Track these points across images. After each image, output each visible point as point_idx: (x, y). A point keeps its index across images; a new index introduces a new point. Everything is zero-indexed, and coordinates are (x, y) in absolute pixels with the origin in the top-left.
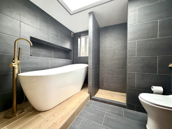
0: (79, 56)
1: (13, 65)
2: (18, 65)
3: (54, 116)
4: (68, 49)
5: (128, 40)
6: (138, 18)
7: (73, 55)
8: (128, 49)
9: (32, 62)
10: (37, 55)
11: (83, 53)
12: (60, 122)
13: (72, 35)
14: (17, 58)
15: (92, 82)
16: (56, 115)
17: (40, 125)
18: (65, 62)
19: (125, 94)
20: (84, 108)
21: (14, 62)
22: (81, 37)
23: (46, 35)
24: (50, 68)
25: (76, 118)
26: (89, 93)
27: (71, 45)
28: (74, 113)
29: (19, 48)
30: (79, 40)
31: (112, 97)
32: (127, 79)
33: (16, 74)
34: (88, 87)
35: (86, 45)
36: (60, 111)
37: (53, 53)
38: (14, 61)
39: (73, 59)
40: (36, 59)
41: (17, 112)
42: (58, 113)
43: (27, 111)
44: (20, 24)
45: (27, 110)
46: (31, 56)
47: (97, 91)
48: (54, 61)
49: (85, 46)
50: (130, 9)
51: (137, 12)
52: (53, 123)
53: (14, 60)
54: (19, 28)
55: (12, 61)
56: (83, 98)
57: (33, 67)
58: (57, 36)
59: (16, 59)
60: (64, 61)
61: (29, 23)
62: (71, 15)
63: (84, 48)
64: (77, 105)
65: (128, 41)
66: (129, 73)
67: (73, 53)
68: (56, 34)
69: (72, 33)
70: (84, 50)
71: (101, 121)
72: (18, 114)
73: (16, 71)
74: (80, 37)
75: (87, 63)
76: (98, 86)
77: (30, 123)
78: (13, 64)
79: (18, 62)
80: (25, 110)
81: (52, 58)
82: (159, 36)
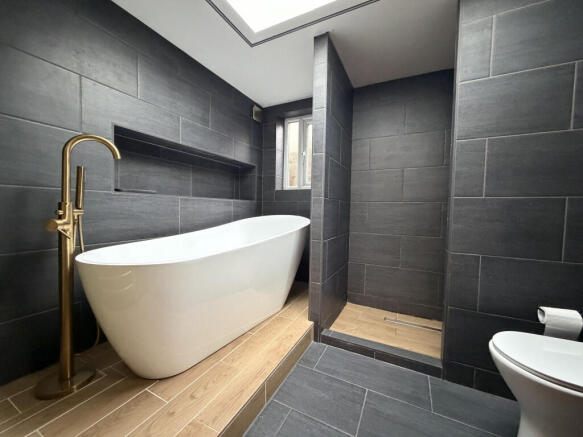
0: (278, 187)
1: (57, 225)
2: (74, 224)
3: (192, 397)
4: (242, 164)
5: (456, 136)
6: (495, 56)
7: (260, 183)
8: (455, 168)
9: (121, 214)
10: (139, 188)
11: (293, 178)
12: (214, 421)
13: (257, 113)
14: (70, 201)
15: (323, 280)
16: (198, 395)
17: (148, 429)
18: (232, 209)
19: (438, 325)
20: (292, 370)
21: (60, 217)
22: (287, 121)
23: (167, 119)
24: (182, 232)
25: (266, 405)
26: (310, 319)
27: (251, 148)
28: (261, 390)
29: (79, 168)
30: (279, 131)
31: (392, 334)
32: (449, 275)
33: (71, 255)
34: (307, 293)
35: (304, 149)
36: (214, 382)
37: (189, 179)
38: (61, 212)
39: (259, 199)
40: (132, 200)
41: (75, 378)
42: (206, 388)
43: (106, 375)
44: (78, 86)
45: (106, 372)
46: (118, 193)
47: (340, 311)
48: (196, 206)
49: (300, 153)
50: (465, 23)
51: (493, 34)
52: (190, 424)
53: (60, 209)
54: (78, 99)
55: (56, 212)
56: (291, 336)
57: (124, 227)
58: (205, 121)
59: (68, 204)
60: (229, 205)
61: (111, 78)
62: (252, 45)
63: (297, 160)
64: (269, 363)
65: (457, 142)
66: (453, 257)
67: (260, 178)
68: (200, 115)
69: (256, 109)
70: (297, 165)
71: (351, 421)
72: (78, 388)
73: (70, 246)
74: (282, 121)
75: (306, 213)
76: (341, 292)
77: (116, 418)
78: (59, 222)
79: (76, 215)
80: (100, 372)
81: (189, 195)
82: (575, 123)
